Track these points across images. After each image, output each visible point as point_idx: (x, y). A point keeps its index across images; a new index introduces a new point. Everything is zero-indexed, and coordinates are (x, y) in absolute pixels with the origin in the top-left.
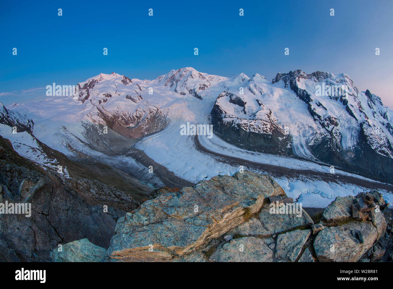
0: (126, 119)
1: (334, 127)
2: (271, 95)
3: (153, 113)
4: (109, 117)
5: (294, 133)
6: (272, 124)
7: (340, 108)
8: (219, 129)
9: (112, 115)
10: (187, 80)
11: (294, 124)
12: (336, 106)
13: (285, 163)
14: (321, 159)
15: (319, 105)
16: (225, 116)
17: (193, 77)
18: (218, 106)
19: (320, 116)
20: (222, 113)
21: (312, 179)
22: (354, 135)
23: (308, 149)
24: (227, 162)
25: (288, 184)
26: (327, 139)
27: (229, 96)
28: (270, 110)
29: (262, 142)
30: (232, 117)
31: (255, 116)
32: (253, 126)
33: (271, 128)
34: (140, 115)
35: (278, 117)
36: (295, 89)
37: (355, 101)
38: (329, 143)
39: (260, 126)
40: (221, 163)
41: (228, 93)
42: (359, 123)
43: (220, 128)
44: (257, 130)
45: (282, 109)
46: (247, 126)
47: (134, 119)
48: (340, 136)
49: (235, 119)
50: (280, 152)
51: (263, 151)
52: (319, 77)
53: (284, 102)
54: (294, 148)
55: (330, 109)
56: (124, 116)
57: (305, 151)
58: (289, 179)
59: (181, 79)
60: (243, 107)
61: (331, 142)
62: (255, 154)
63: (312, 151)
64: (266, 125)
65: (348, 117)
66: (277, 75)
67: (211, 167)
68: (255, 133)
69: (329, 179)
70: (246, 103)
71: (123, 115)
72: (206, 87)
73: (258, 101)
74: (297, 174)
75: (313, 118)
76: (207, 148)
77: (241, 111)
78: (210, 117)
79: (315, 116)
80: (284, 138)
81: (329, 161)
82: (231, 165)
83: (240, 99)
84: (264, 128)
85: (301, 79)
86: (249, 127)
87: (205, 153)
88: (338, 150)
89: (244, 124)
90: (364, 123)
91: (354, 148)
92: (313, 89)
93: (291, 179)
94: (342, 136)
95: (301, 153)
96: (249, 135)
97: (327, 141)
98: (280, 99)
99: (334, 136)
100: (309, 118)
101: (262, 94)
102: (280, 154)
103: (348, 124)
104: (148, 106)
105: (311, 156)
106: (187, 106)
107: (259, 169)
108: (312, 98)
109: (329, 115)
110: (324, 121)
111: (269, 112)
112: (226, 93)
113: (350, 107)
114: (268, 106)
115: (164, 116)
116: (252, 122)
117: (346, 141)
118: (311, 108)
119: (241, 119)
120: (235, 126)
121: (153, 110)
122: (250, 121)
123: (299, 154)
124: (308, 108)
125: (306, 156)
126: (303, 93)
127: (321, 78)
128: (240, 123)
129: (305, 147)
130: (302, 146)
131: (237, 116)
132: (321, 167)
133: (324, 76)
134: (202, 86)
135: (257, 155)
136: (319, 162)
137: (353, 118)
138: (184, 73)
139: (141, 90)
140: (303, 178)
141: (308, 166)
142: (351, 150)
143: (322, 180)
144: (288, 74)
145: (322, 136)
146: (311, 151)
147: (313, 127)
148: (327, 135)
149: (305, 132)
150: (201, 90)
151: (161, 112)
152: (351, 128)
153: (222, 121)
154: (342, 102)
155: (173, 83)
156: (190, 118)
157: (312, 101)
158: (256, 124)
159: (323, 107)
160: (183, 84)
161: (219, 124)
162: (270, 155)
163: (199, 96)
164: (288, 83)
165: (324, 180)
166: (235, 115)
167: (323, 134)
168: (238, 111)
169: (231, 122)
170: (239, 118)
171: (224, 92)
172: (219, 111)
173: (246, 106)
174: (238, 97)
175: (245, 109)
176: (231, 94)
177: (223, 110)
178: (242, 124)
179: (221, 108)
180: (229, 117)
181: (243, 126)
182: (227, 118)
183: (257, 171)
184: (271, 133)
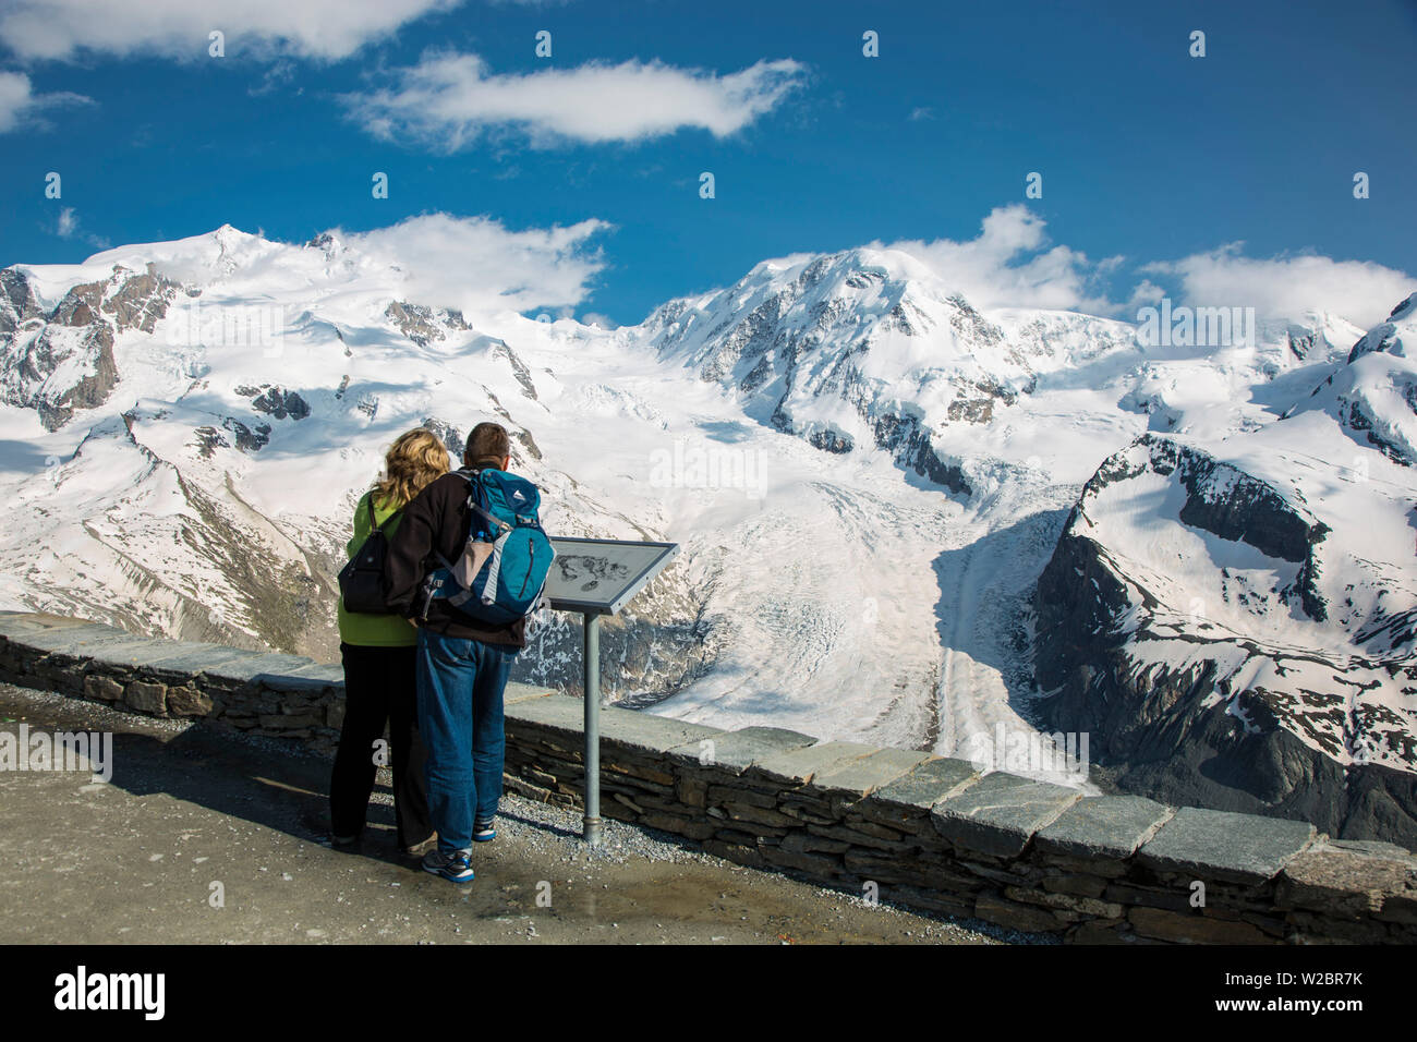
4: (276, 560)
9: (301, 550)
10: (863, 347)
16: (1147, 622)
17: (905, 326)
18: (1089, 548)
20: (1123, 598)
27: (1176, 472)
30: (1201, 633)
31: (1407, 637)
32: (1389, 716)
41: (1171, 454)
46: (1338, 716)
49: (1225, 657)
59: (821, 335)
60: (1298, 566)
70: (1321, 530)
72: (999, 402)
77: (1277, 596)
78: (1024, 624)
83: (1274, 496)
86: (1348, 722)
89: (1307, 700)
96: (1356, 795)
104: (577, 515)
106: (857, 534)
112: (1155, 456)
115: (692, 594)
116: (1376, 684)
119: (1278, 657)
120: (1228, 712)
122: (1363, 676)
128: (1272, 684)
131: (1242, 631)
134: (972, 395)
138: (844, 291)
139: (531, 392)
150: (962, 426)
153: (1124, 661)
155: (764, 363)
160: (834, 372)
161: (1097, 683)
163: (949, 466)
166: (1230, 621)
168: (1254, 594)
169: (1195, 670)
170: (1265, 650)
171: (1141, 441)
172: (1097, 585)
173: (1320, 551)
174: (1253, 482)
175: (1313, 580)
176: (1195, 460)
177: (1129, 580)
178: (1285, 696)
179: (1111, 562)
180: (1173, 638)
181: (1299, 709)
182: (1163, 638)
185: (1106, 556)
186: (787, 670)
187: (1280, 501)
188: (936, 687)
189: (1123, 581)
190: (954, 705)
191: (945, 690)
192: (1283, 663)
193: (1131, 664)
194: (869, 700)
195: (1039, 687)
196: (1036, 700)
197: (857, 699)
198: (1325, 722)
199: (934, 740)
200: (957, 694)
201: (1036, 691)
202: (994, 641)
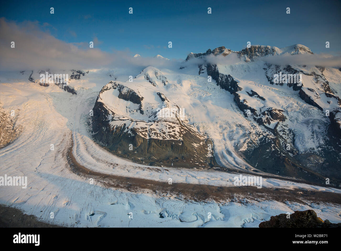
1: (279, 122)
2: (178, 86)
5: (216, 136)
6: (182, 126)
7: (289, 95)
8: (104, 138)
11: (214, 123)
12: (281, 93)
13: (208, 179)
14: (264, 168)
15: (252, 94)
16: (113, 117)
18: (101, 104)
19: (253, 109)
20: (109, 114)
21: (256, 199)
22: (318, 130)
23: (240, 156)
24: (122, 186)
25: (218, 209)
26: (269, 141)
27: (117, 89)
28: (177, 106)
29: (168, 152)
30: (123, 119)
31: (157, 116)
32: (154, 130)
33: (180, 131)
35: (190, 116)
36: (214, 74)
37: (317, 83)
38: (273, 145)
39: (165, 130)
40: (113, 189)
41: (116, 85)
43: (107, 136)
44: (160, 136)
45: (195, 105)
46: (146, 131)
48: (292, 134)
49: (127, 123)
50: (197, 164)
51: (172, 165)
52: (253, 55)
53: (197, 94)
54: (218, 156)
55: (270, 99)
57: (236, 160)
58: (219, 201)
60: (139, 105)
61: (276, 145)
62: (162, 170)
63: (247, 158)
64: (173, 128)
65: (303, 106)
66: (188, 57)
67: (97, 196)
68: (158, 140)
69: (285, 197)
70: (143, 98)
72: (81, 75)
73: (159, 95)
74: (229, 194)
75: (242, 113)
76: (89, 167)
77: (136, 111)
78: (89, 120)
79: (245, 110)
80: (201, 143)
81: (278, 171)
82: (129, 190)
83: (134, 92)
84: (171, 132)
86: (148, 131)
87: (86, 175)
88: (290, 153)
89: (141, 129)
90: (337, 112)
91: (320, 149)
92: (242, 73)
93: (221, 201)
94: (294, 135)
95: (229, 162)
96: (150, 144)
97: (270, 144)
98: (192, 90)
99: (279, 135)
100: (236, 114)
101: (165, 85)
102: (198, 167)
103: (304, 116)
105: (246, 166)
106: (52, 104)
107: (171, 191)
108: (240, 85)
109: (268, 107)
110: (261, 115)
112: (113, 85)
113: (308, 93)
114: (175, 101)
115: (11, 121)
116: (152, 124)
117: (303, 142)
118: (239, 100)
119: (136, 122)
120: (128, 133)
122: (150, 123)
123: (226, 164)
124: (235, 100)
125: (237, 166)
126: (227, 80)
127: (257, 55)
128: (136, 127)
129: (234, 154)
130: (229, 153)
131: (130, 117)
132: (265, 180)
133: (262, 52)
134: (75, 74)
135: (165, 171)
136: (261, 174)
137: (313, 106)
140: (240, 199)
142: (315, 152)
143: (273, 199)
144: (204, 54)
145: (259, 136)
146: (244, 159)
147: (243, 125)
148: (268, 135)
149: (231, 133)
150: (74, 80)
151: (5, 115)
152: (311, 121)
153: (109, 126)
154: (291, 88)
156: (58, 123)
157: (240, 89)
158: (159, 127)
159: (259, 96)
161: (105, 130)
162: (184, 169)
163: (71, 88)
164: (203, 67)
165: (277, 200)
166: (128, 116)
167: (261, 133)
168: (132, 111)
169: (122, 126)
170: (134, 121)
171: (110, 83)
172: (103, 111)
173: (142, 102)
174: (131, 90)
175: (141, 107)
176: (120, 86)
177: (109, 110)
178: (138, 128)
179: (106, 107)
180: (118, 120)
181: (140, 131)
182: (116, 120)
183: (169, 195)
184: (182, 138)
185: (105, 106)
186: (38, 135)
187: (135, 93)
188: (72, 135)
189: (108, 110)
190: (76, 138)
191: (74, 135)
192: (137, 123)
193: (111, 126)
194: (58, 139)
195: (93, 132)
196: (93, 135)
197: (55, 140)
198: (145, 132)
199: (73, 146)
200: (77, 136)
201: (93, 133)
202: (83, 124)
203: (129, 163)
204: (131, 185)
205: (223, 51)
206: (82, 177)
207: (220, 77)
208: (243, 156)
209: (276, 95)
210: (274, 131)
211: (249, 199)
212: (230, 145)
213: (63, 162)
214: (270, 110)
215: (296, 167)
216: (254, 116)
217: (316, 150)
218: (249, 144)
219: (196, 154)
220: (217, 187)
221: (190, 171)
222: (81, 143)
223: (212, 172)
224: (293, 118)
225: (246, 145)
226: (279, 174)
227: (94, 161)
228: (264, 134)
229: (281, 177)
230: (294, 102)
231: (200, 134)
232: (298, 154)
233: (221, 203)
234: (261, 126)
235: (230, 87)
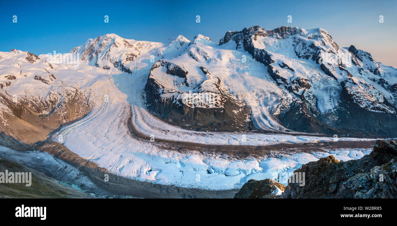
0: (37, 105)
1: (305, 89)
2: (218, 60)
3: (72, 95)
4: (15, 103)
5: (253, 103)
6: (223, 95)
7: (313, 67)
8: (157, 109)
9: (19, 101)
10: (109, 51)
11: (251, 91)
12: (307, 65)
13: (248, 140)
14: (294, 128)
15: (284, 66)
16: (163, 91)
17: (116, 46)
18: (153, 80)
19: (284, 78)
20: (159, 88)
21: (288, 153)
22: (334, 95)
23: (274, 119)
24: (174, 148)
25: (258, 164)
26: (298, 105)
27: (165, 66)
28: (218, 78)
29: (212, 118)
30: (171, 91)
31: (200, 87)
33: (222, 100)
34: (55, 99)
35: (230, 86)
36: (250, 49)
38: (301, 109)
40: (166, 151)
41: (164, 63)
42: (340, 81)
43: (159, 108)
45: (233, 76)
47: (48, 105)
48: (315, 99)
49: (175, 94)
50: (238, 128)
51: (216, 130)
52: (283, 34)
53: (235, 67)
54: (256, 121)
55: (298, 71)
56: (34, 102)
57: (271, 122)
58: (258, 158)
60: (184, 79)
61: (303, 108)
62: (207, 135)
63: (280, 120)
65: (324, 77)
66: (226, 35)
67: (153, 156)
68: (203, 109)
69: (311, 149)
70: (187, 72)
71: (33, 100)
72: (134, 57)
73: (202, 68)
74: (266, 151)
75: (275, 82)
76: (146, 133)
77: (182, 84)
78: (144, 94)
79: (278, 80)
80: (240, 110)
81: (305, 129)
82: (179, 152)
85: (258, 37)
87: (144, 140)
88: (314, 115)
90: (347, 81)
91: (335, 110)
92: (274, 48)
93: (260, 157)
94: (317, 99)
95: (265, 125)
96: (195, 112)
97: (298, 107)
98: (230, 63)
99: (306, 100)
100: (270, 83)
101: (206, 59)
102: (238, 131)
103: (324, 84)
104: (64, 88)
105: (279, 127)
106: (113, 83)
107: (216, 152)
108: (273, 58)
109: (296, 77)
110: (291, 84)
111: (217, 80)
112: (161, 63)
113: (327, 66)
114: (215, 73)
115: (86, 98)
117: (323, 104)
118: (272, 71)
119: (183, 93)
120: (177, 103)
121: (71, 92)
123: (263, 127)
124: (268, 71)
125: (272, 128)
126: (261, 53)
127: (287, 34)
129: (269, 118)
130: (265, 117)
131: (178, 90)
132: (295, 137)
133: (291, 32)
134: (129, 56)
135: (209, 136)
136: (292, 133)
137: (330, 77)
138: (104, 41)
139: (52, 68)
141: (278, 140)
142: (332, 112)
144: (240, 32)
145: (290, 102)
146: (278, 121)
147: (276, 92)
148: (297, 100)
149: (266, 100)
150: (129, 62)
151: (81, 94)
152: (329, 88)
153: (160, 98)
154: (315, 61)
155: (92, 56)
156: (120, 98)
157: (273, 62)
159: (289, 68)
161: (157, 102)
162: (226, 133)
163: (127, 69)
164: (240, 43)
166: (176, 89)
167: (291, 99)
168: (179, 84)
169: (171, 97)
170: (181, 92)
171: (159, 61)
172: (155, 86)
173: (188, 76)
174: (177, 66)
175: (187, 80)
176: (167, 63)
177: (160, 84)
182: (166, 93)
183: (214, 155)
184: (223, 106)
185: (155, 81)
187: (181, 69)
188: (131, 107)
190: (134, 110)
191: (132, 107)
193: (162, 98)
194: (120, 111)
196: (147, 107)
197: (118, 112)
199: (132, 116)
200: (134, 108)
201: (147, 105)
202: (139, 98)
203: (179, 130)
204: (181, 148)
205: (258, 29)
206: (141, 141)
207: (256, 51)
208: (276, 119)
209: (302, 67)
210: (301, 97)
211: (283, 153)
212: (265, 110)
213: (125, 129)
214: (298, 79)
215: (319, 125)
216: (285, 85)
217: (333, 111)
218: (282, 109)
219: (236, 120)
220: (255, 146)
221: (231, 134)
222: (138, 113)
223: (251, 134)
224: (316, 86)
225: (279, 109)
226: (306, 132)
227: (149, 128)
228: (294, 100)
229: (308, 134)
230: (316, 73)
231: (239, 102)
232: (320, 115)
233: (259, 159)
234: (291, 93)
235: (264, 60)
